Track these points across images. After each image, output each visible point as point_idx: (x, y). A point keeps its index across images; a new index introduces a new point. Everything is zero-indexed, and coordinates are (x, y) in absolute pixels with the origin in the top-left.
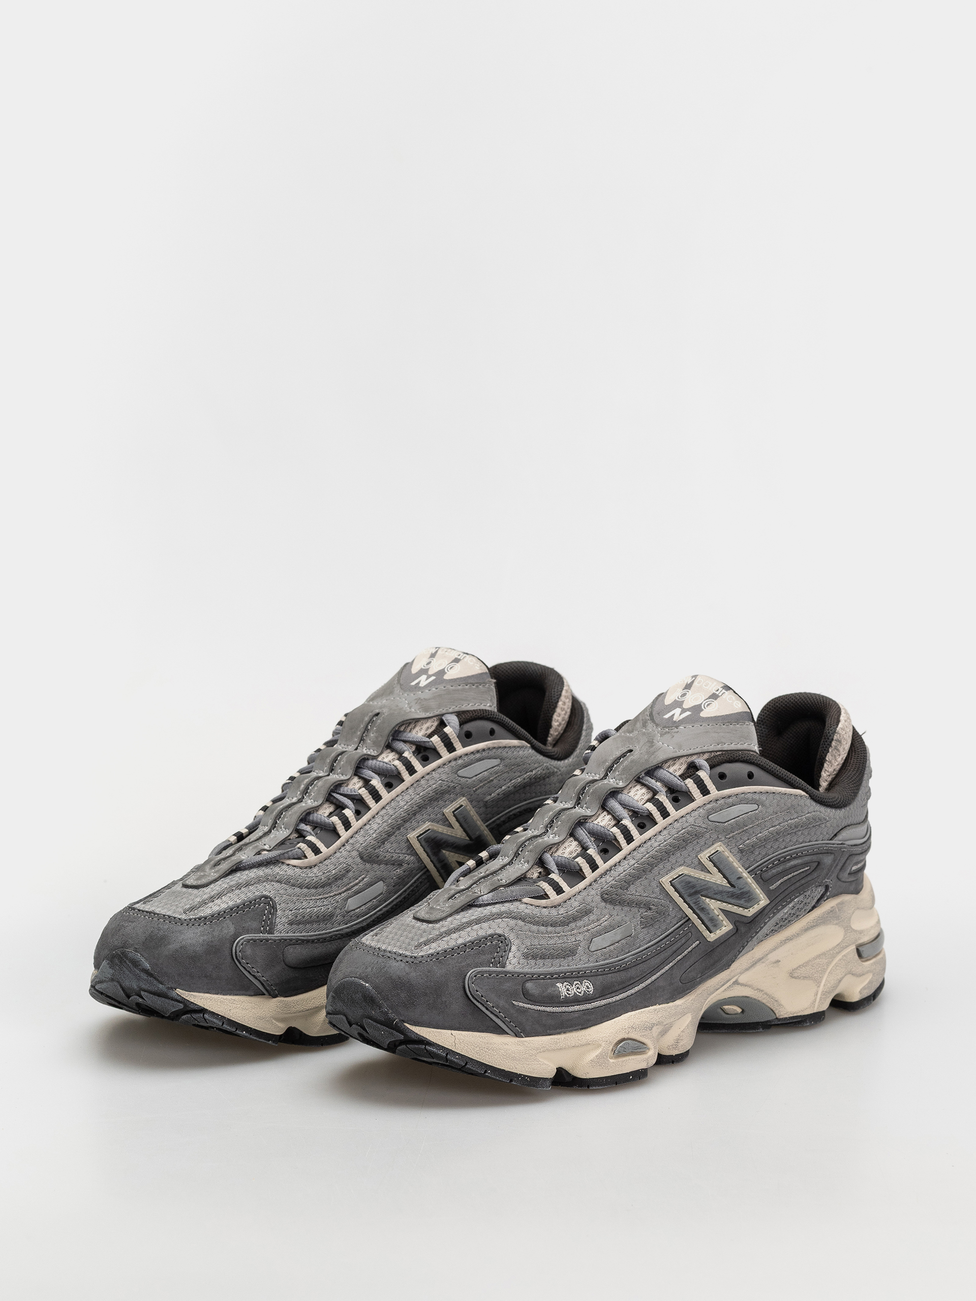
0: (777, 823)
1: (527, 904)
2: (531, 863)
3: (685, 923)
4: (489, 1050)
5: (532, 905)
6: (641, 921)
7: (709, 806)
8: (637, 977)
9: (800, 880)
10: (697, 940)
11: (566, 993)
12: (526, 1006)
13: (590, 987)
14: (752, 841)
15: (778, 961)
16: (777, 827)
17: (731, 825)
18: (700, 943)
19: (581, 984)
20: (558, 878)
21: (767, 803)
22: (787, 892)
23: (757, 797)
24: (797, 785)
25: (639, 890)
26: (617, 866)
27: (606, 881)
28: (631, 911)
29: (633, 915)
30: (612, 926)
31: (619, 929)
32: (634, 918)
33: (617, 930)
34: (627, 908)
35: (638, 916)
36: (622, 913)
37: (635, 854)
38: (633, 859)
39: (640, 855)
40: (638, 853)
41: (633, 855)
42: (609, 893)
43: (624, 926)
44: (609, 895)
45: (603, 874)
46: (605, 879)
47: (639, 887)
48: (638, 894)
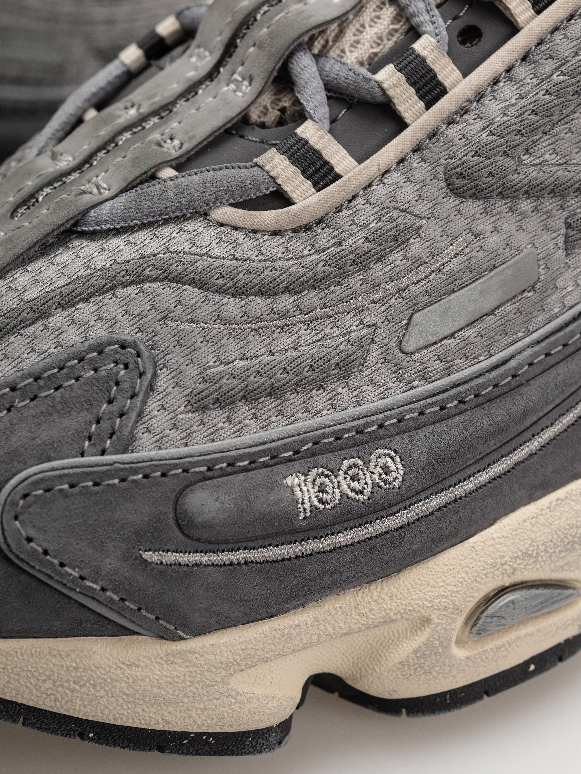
1: (222, 225)
2: (258, 83)
4: (81, 687)
5: (236, 228)
6: (567, 236)
8: (547, 403)
11: (316, 503)
12: (184, 558)
13: (393, 467)
19: (367, 463)
20: (321, 137)
25: (563, 148)
26: (501, 84)
27: (465, 132)
28: (535, 213)
29: (542, 224)
30: (477, 266)
31: (497, 273)
32: (545, 231)
33: (491, 278)
34: (525, 205)
35: (559, 222)
36: (510, 222)
37: (556, 42)
38: (552, 57)
39: (573, 44)
40: (566, 37)
41: (548, 46)
42: (472, 167)
43: (509, 263)
44: (472, 175)
45: (456, 113)
46: (462, 126)
47: (563, 138)
48: (561, 161)
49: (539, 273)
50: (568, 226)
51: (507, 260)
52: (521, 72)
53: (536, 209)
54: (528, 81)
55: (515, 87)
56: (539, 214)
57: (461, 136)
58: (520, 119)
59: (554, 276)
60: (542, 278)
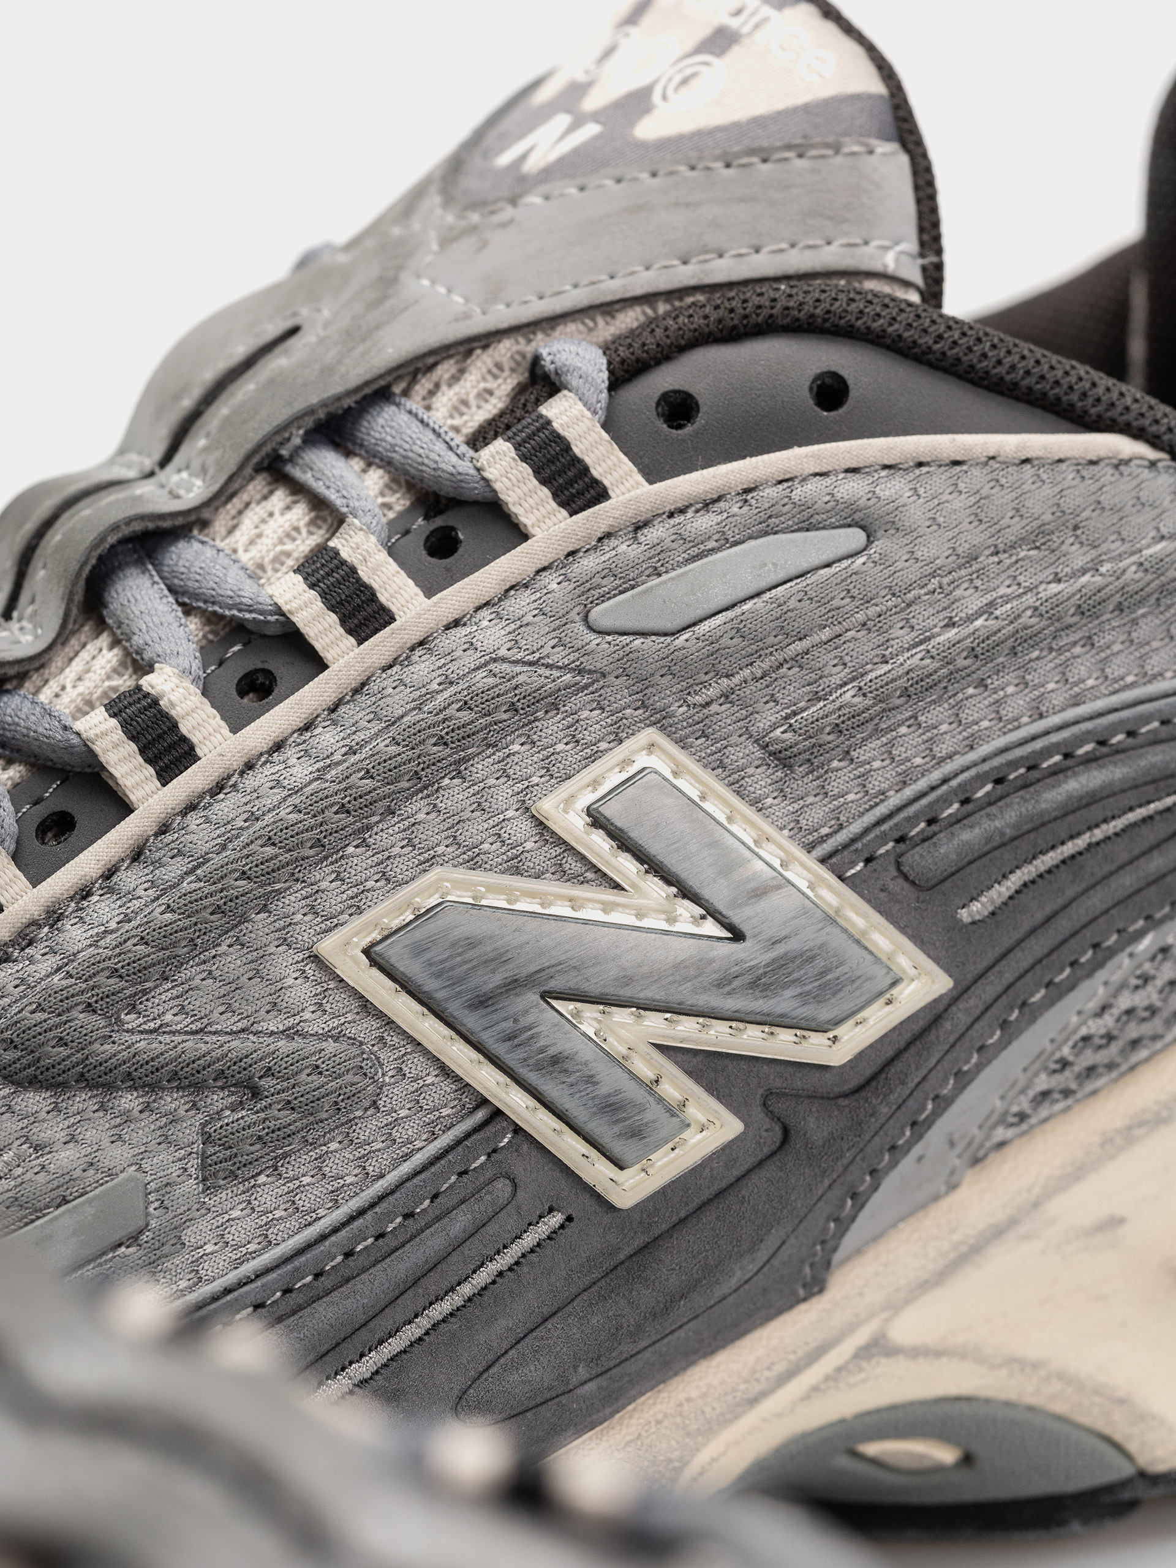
0: (975, 603)
3: (468, 1135)
6: (204, 1157)
7: (588, 564)
9: (1137, 858)
10: (551, 1210)
14: (831, 707)
15: (1114, 1222)
16: (979, 622)
17: (712, 640)
18: (569, 1219)
21: (916, 513)
22: (1064, 925)
23: (852, 489)
24: (1093, 411)
25: (198, 1003)
26: (95, 898)
27: (25, 975)
28: (147, 1113)
29: (159, 1133)
30: (32, 1197)
31: (68, 1211)
32: (163, 1146)
33: (56, 1218)
34: (129, 1101)
35: (189, 1131)
36: (100, 1128)
37: (190, 829)
38: (180, 853)
39: (218, 832)
40: (208, 821)
41: (176, 835)
42: (29, 1029)
43: (91, 1194)
44: (27, 1043)
45: (13, 943)
46: (21, 965)
47: (197, 988)
48: (194, 1027)
49: (147, 1215)
50: (207, 1139)
51: (88, 1189)
52: (130, 878)
53: (147, 1108)
54: (140, 892)
55: (119, 903)
56: (154, 1117)
57: (17, 982)
58: (117, 950)
59: (177, 1221)
60: (153, 1223)
